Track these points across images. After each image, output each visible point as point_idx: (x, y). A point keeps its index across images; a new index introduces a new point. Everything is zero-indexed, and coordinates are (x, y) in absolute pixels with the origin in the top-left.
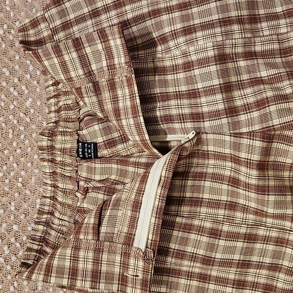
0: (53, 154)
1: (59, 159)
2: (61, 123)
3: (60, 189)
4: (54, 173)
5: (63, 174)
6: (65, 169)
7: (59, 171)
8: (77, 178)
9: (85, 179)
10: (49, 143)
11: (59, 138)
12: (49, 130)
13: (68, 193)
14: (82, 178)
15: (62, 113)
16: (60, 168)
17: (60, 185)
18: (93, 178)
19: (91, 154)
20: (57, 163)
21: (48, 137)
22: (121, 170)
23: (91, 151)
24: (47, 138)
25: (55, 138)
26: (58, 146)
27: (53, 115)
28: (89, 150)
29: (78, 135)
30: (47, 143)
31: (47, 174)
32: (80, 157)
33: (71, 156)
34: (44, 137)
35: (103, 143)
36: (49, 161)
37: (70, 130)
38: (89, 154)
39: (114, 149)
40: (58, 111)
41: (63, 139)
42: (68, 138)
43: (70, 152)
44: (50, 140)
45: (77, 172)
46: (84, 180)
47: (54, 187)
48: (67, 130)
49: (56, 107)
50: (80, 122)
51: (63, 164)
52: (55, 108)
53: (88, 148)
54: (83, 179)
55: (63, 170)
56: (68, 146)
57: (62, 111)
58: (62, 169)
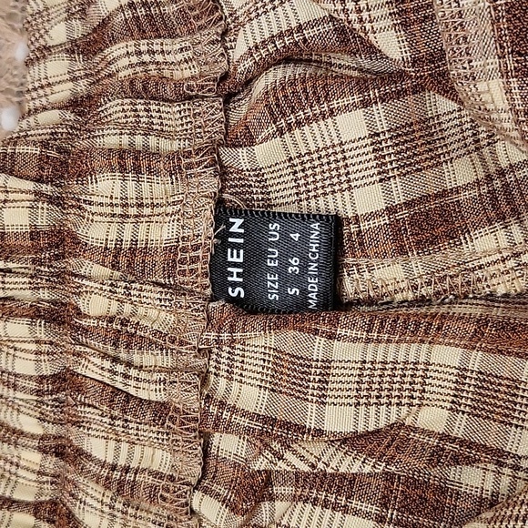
0: (61, 277)
1: (96, 305)
2: (115, 108)
3: (95, 469)
4: (65, 381)
5: (116, 391)
6: (129, 364)
7: (93, 369)
8: (205, 413)
9: (257, 426)
10: (45, 217)
11: (106, 186)
12: (45, 145)
13: (141, 493)
14: (237, 419)
15: (116, 50)
16: (105, 356)
17: (98, 448)
18: (311, 423)
19: (300, 280)
20: (86, 331)
21: (39, 180)
22: (485, 378)
23: (304, 267)
24: (30, 185)
25: (76, 188)
26: (97, 232)
27: (57, 67)
28: (294, 261)
29: (223, 173)
30: (33, 216)
31: (21, 382)
32: (230, 300)
33: (178, 290)
34: (14, 183)
35: (384, 220)
36: (35, 314)
37: (167, 146)
38: (285, 280)
39: (445, 257)
40: (89, 46)
41: (131, 193)
42: (158, 188)
43: (170, 268)
44: (51, 200)
45: (205, 381)
46: (248, 431)
47: (60, 453)
48: (152, 141)
49: (76, 24)
50: (228, 98)
51: (123, 334)
52: (70, 29)
53: (287, 249)
54: (245, 422)
55: (120, 368)
56: (160, 233)
57: (114, 41)
58: (116, 360)
